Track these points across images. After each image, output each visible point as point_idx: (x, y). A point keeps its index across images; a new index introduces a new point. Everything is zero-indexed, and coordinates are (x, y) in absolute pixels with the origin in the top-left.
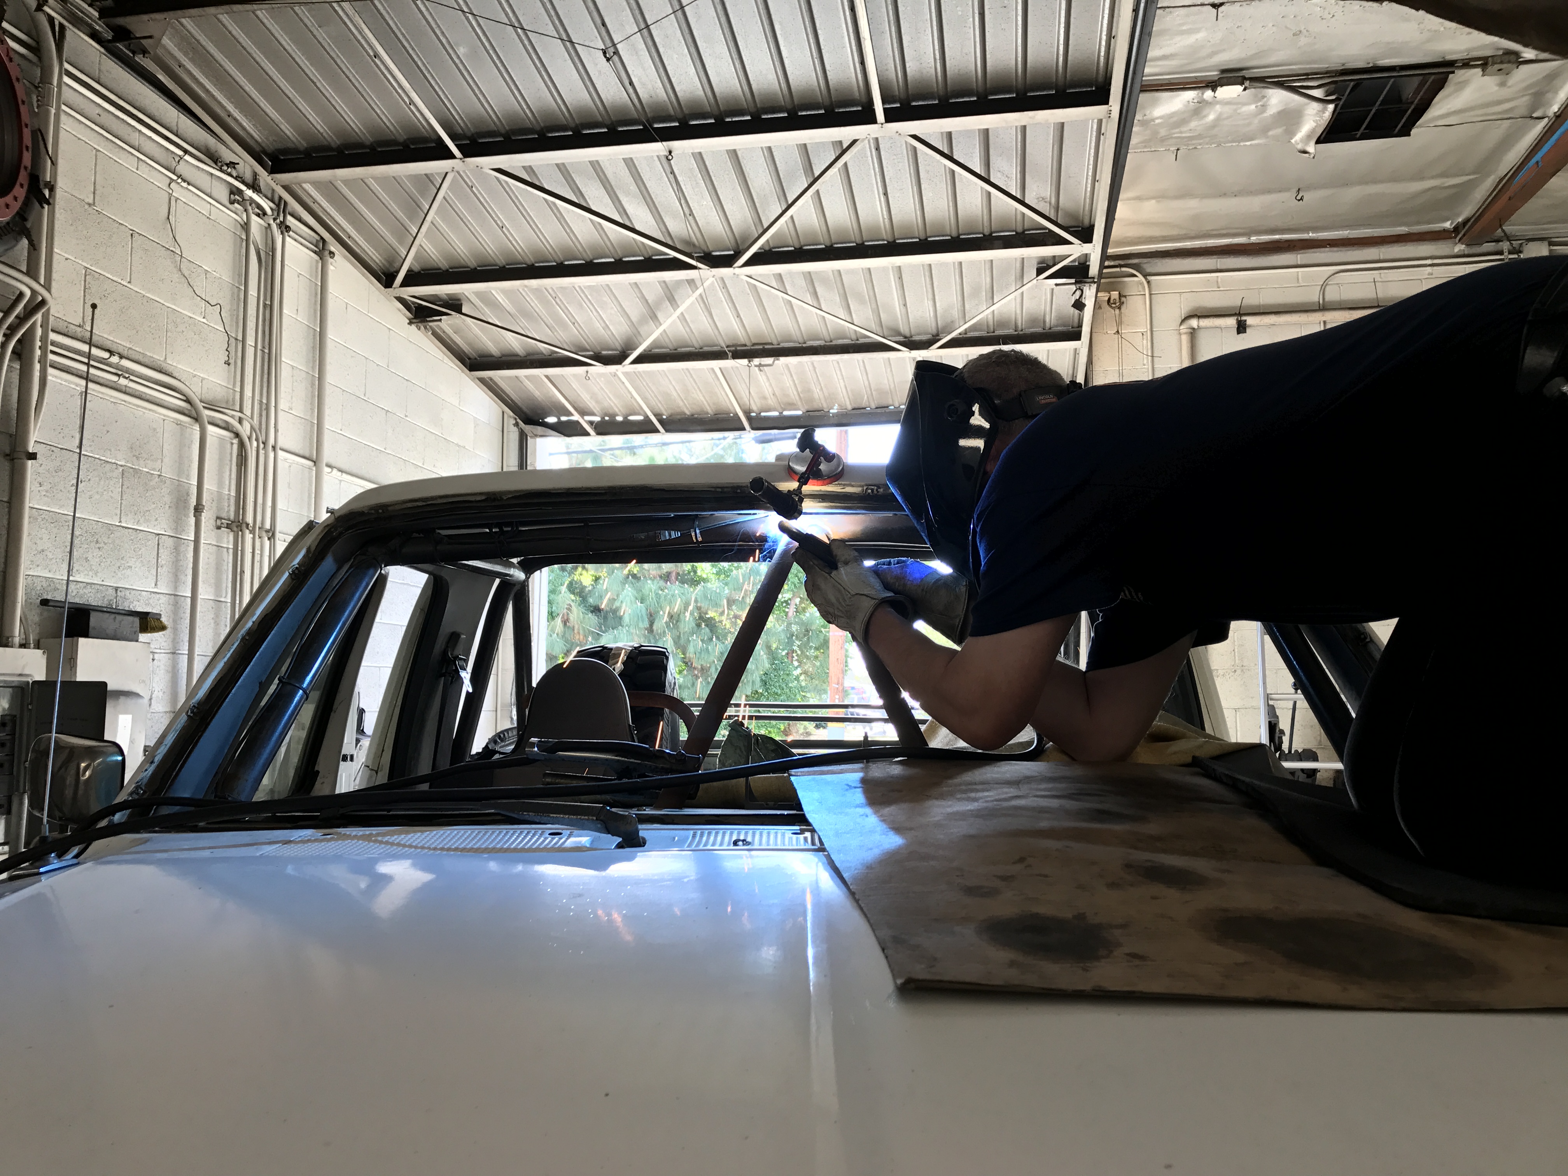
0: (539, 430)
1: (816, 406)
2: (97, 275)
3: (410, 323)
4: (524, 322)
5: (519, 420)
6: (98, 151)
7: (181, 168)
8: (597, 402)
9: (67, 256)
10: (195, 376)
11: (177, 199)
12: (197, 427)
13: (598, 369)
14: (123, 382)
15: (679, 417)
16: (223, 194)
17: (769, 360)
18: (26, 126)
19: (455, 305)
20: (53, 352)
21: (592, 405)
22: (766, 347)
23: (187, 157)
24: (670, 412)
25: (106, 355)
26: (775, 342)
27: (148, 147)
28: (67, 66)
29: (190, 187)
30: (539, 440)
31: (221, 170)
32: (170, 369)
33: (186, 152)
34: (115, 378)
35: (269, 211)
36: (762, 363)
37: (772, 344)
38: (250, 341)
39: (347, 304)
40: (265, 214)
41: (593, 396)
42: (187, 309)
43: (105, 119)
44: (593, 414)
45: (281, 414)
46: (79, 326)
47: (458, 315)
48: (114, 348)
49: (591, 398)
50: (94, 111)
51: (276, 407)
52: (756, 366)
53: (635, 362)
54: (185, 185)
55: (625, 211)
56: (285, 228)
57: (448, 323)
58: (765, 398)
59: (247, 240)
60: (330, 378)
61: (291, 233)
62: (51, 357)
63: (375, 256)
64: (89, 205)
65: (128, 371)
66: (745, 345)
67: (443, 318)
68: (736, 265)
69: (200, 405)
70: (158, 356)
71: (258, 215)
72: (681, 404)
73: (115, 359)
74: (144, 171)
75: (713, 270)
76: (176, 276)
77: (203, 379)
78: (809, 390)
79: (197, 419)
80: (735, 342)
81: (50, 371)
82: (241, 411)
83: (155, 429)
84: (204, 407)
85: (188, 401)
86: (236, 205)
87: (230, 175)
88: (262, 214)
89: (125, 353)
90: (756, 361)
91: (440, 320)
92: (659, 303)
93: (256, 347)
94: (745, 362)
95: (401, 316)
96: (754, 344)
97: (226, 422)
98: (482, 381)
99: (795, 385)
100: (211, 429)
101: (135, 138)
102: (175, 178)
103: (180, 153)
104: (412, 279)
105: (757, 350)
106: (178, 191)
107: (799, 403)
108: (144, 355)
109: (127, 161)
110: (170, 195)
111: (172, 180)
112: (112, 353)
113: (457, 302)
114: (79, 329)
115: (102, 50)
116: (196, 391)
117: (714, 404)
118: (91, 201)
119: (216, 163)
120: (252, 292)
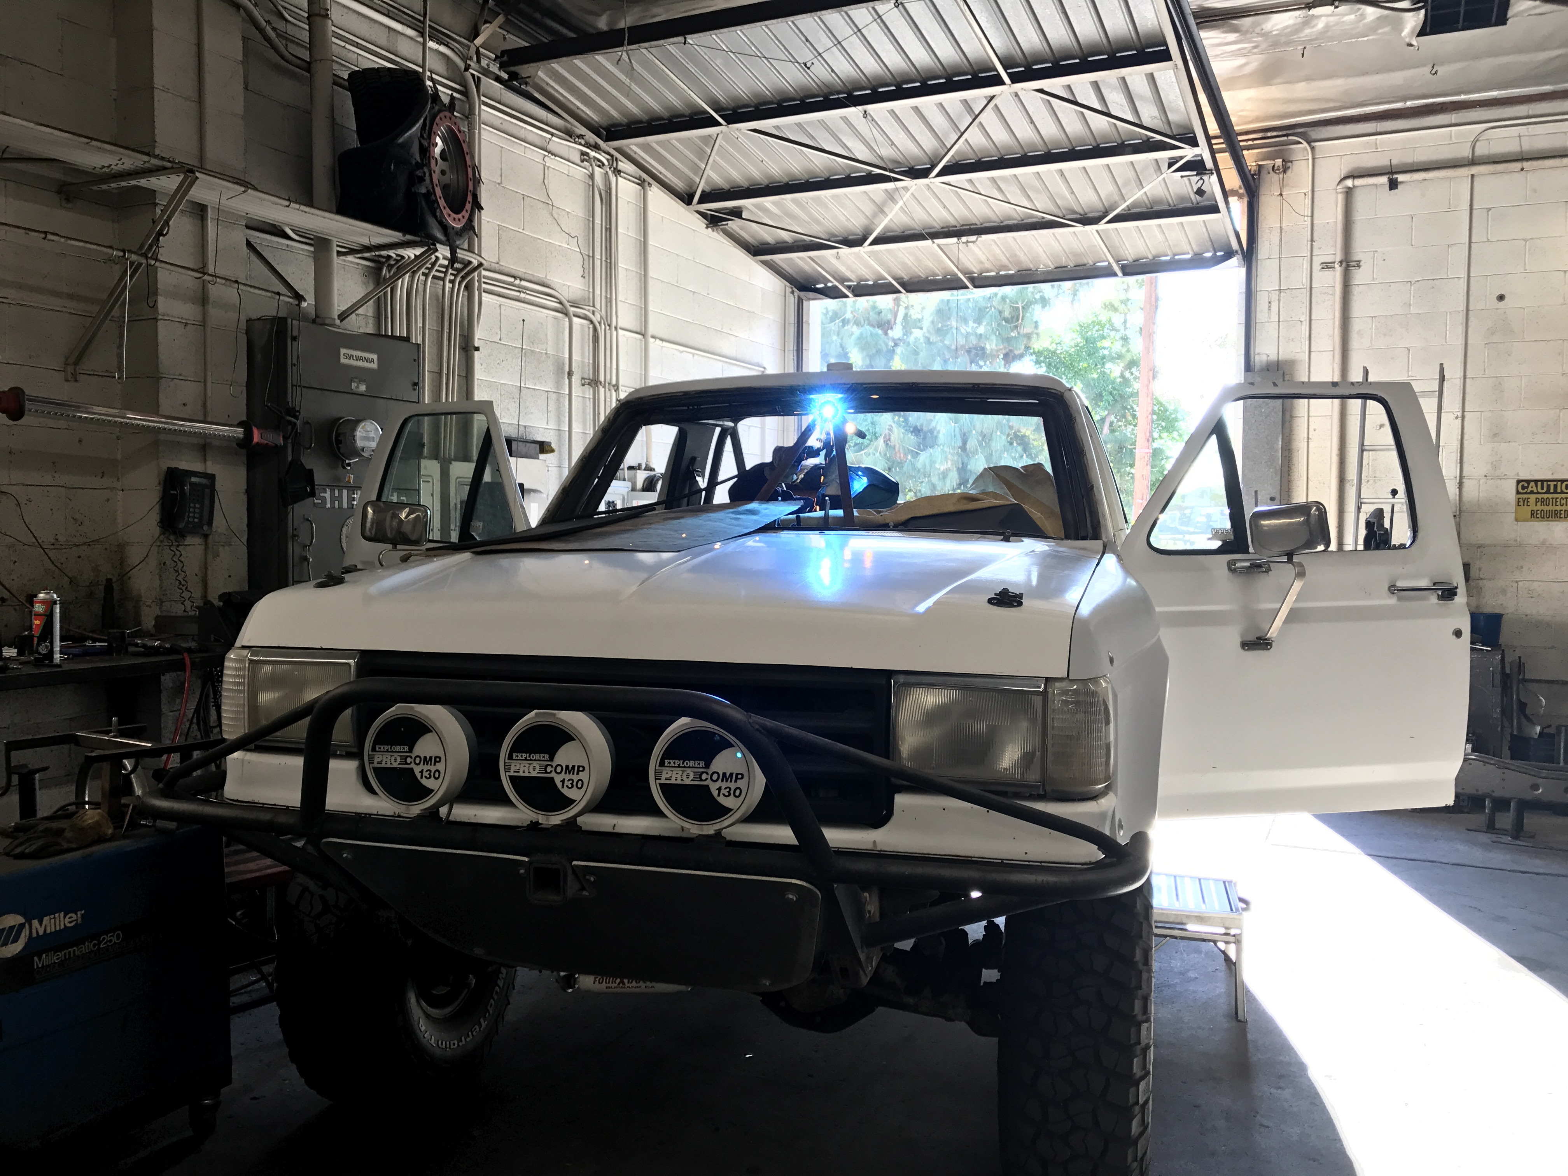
0: (811, 295)
1: (1024, 266)
2: (505, 229)
3: (707, 227)
4: (788, 220)
5: (794, 289)
6: (502, 147)
7: (551, 147)
8: (852, 271)
9: (488, 220)
10: (564, 285)
11: (548, 167)
12: (567, 319)
13: (845, 251)
14: (522, 295)
15: (917, 280)
16: (576, 158)
17: (973, 238)
18: (467, 153)
19: (737, 213)
20: (484, 283)
21: (848, 274)
22: (972, 227)
23: (554, 138)
24: (909, 276)
25: (512, 280)
26: (978, 223)
27: (531, 138)
28: (483, 98)
29: (557, 158)
30: (812, 302)
31: (575, 143)
32: (549, 283)
33: (552, 135)
34: (518, 294)
35: (606, 162)
36: (969, 240)
37: (976, 224)
38: (598, 256)
39: (662, 217)
40: (603, 165)
41: (848, 267)
42: (559, 241)
43: (505, 127)
44: (850, 281)
45: (619, 303)
46: (497, 263)
47: (739, 220)
48: (516, 274)
49: (847, 269)
50: (497, 123)
51: (616, 299)
52: (963, 243)
53: (872, 244)
54: (553, 157)
55: (845, 145)
56: (617, 172)
57: (734, 225)
58: (982, 262)
59: (593, 185)
60: (651, 273)
61: (622, 174)
62: (484, 286)
63: (679, 184)
64: (499, 184)
65: (525, 288)
66: (956, 227)
67: (729, 222)
68: (930, 176)
69: (568, 304)
70: (540, 275)
71: (599, 166)
72: (916, 270)
73: (517, 282)
74: (529, 154)
75: (915, 180)
76: (550, 220)
77: (569, 286)
78: (1016, 255)
79: (566, 314)
80: (948, 224)
81: (484, 294)
82: (594, 306)
83: (542, 323)
84: (571, 306)
85: (561, 303)
86: (585, 163)
87: (580, 144)
88: (601, 165)
89: (523, 276)
90: (964, 239)
91: (727, 224)
92: (884, 203)
93: (601, 259)
94: (955, 240)
95: (700, 224)
96: (963, 225)
97: (585, 315)
98: (765, 263)
99: (1003, 253)
100: (575, 320)
101: (522, 134)
102: (547, 154)
103: (550, 136)
104: (706, 197)
105: (965, 230)
106: (551, 162)
107: (1010, 266)
108: (533, 276)
109: (519, 149)
110: (544, 165)
111: (545, 156)
112: (515, 277)
113: (739, 210)
114: (497, 265)
115: (503, 87)
116: (565, 295)
117: (942, 269)
118: (499, 181)
119: (571, 137)
120: (598, 221)
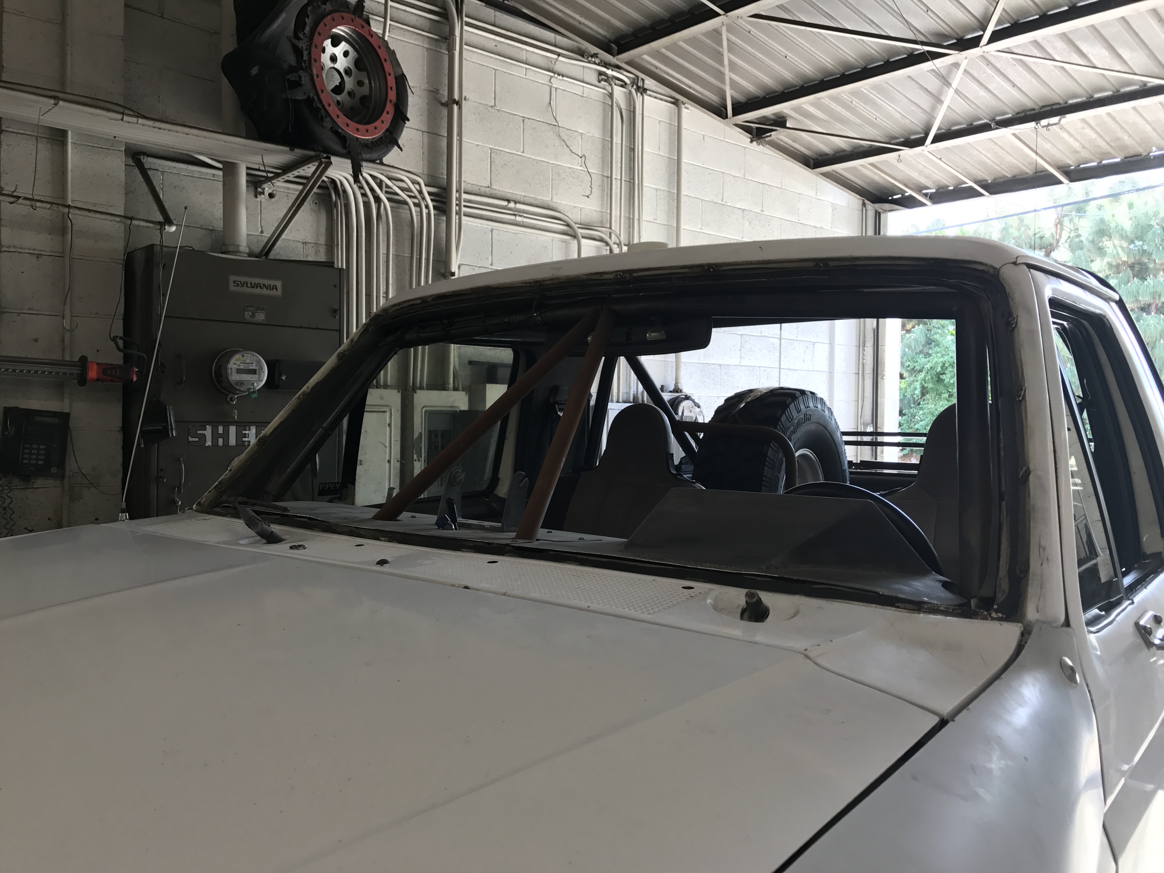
0: (887, 206)
1: (1132, 152)
2: (498, 152)
3: (752, 141)
4: (838, 125)
5: (866, 201)
6: (495, 70)
7: (558, 67)
8: (926, 177)
9: (477, 143)
10: (575, 207)
11: (556, 89)
12: (576, 242)
13: (906, 152)
14: (519, 219)
15: (1002, 180)
16: (593, 78)
17: (1054, 120)
18: (390, 74)
19: (780, 122)
20: (465, 206)
21: (923, 181)
22: (1055, 107)
23: (561, 58)
24: (993, 177)
25: (505, 203)
26: (1061, 102)
27: (533, 59)
28: (466, 19)
29: (565, 78)
30: (890, 214)
31: (589, 62)
32: (555, 205)
33: (559, 55)
34: (513, 217)
35: (627, 81)
36: (1051, 123)
37: (1059, 104)
39: (704, 136)
40: (626, 84)
41: (921, 173)
42: (568, 162)
43: (499, 49)
44: (928, 188)
45: (644, 225)
46: (488, 187)
47: (782, 129)
48: (509, 196)
49: (920, 175)
50: (491, 45)
51: (639, 220)
52: (1043, 127)
53: (935, 141)
54: (560, 77)
55: (872, 21)
56: (642, 90)
57: (779, 135)
58: (1076, 152)
59: (612, 106)
60: (684, 191)
61: (648, 92)
62: (464, 209)
63: (713, 98)
64: (492, 107)
65: (524, 212)
66: (1034, 109)
67: (773, 133)
68: (981, 44)
69: (575, 226)
70: (545, 198)
71: (622, 86)
72: (999, 169)
73: (512, 205)
74: (531, 76)
75: (962, 53)
76: (557, 141)
77: (581, 208)
78: (1118, 139)
79: (575, 236)
80: (1023, 108)
81: (464, 218)
82: (610, 228)
83: (546, 247)
84: (579, 228)
85: (568, 225)
86: (603, 82)
87: (595, 63)
88: (624, 85)
89: (518, 198)
90: (1044, 122)
91: (770, 136)
92: (936, 88)
93: (621, 180)
94: (1033, 124)
95: (744, 138)
96: (1043, 107)
97: (601, 237)
98: (826, 175)
99: (1101, 136)
100: (584, 241)
101: (523, 56)
102: (552, 74)
103: (555, 57)
104: (740, 108)
105: (1045, 112)
106: (558, 82)
107: (1112, 151)
108: (536, 199)
109: (519, 71)
110: (551, 87)
111: (551, 77)
112: (509, 201)
113: (782, 120)
114: (488, 189)
115: (483, 4)
116: (574, 217)
117: (1029, 164)
118: (493, 104)
119: (583, 56)
120: (617, 139)
